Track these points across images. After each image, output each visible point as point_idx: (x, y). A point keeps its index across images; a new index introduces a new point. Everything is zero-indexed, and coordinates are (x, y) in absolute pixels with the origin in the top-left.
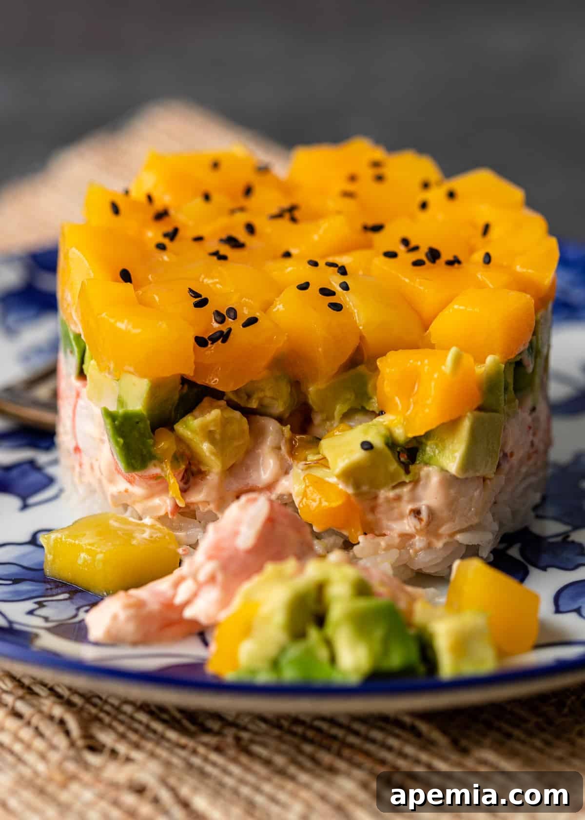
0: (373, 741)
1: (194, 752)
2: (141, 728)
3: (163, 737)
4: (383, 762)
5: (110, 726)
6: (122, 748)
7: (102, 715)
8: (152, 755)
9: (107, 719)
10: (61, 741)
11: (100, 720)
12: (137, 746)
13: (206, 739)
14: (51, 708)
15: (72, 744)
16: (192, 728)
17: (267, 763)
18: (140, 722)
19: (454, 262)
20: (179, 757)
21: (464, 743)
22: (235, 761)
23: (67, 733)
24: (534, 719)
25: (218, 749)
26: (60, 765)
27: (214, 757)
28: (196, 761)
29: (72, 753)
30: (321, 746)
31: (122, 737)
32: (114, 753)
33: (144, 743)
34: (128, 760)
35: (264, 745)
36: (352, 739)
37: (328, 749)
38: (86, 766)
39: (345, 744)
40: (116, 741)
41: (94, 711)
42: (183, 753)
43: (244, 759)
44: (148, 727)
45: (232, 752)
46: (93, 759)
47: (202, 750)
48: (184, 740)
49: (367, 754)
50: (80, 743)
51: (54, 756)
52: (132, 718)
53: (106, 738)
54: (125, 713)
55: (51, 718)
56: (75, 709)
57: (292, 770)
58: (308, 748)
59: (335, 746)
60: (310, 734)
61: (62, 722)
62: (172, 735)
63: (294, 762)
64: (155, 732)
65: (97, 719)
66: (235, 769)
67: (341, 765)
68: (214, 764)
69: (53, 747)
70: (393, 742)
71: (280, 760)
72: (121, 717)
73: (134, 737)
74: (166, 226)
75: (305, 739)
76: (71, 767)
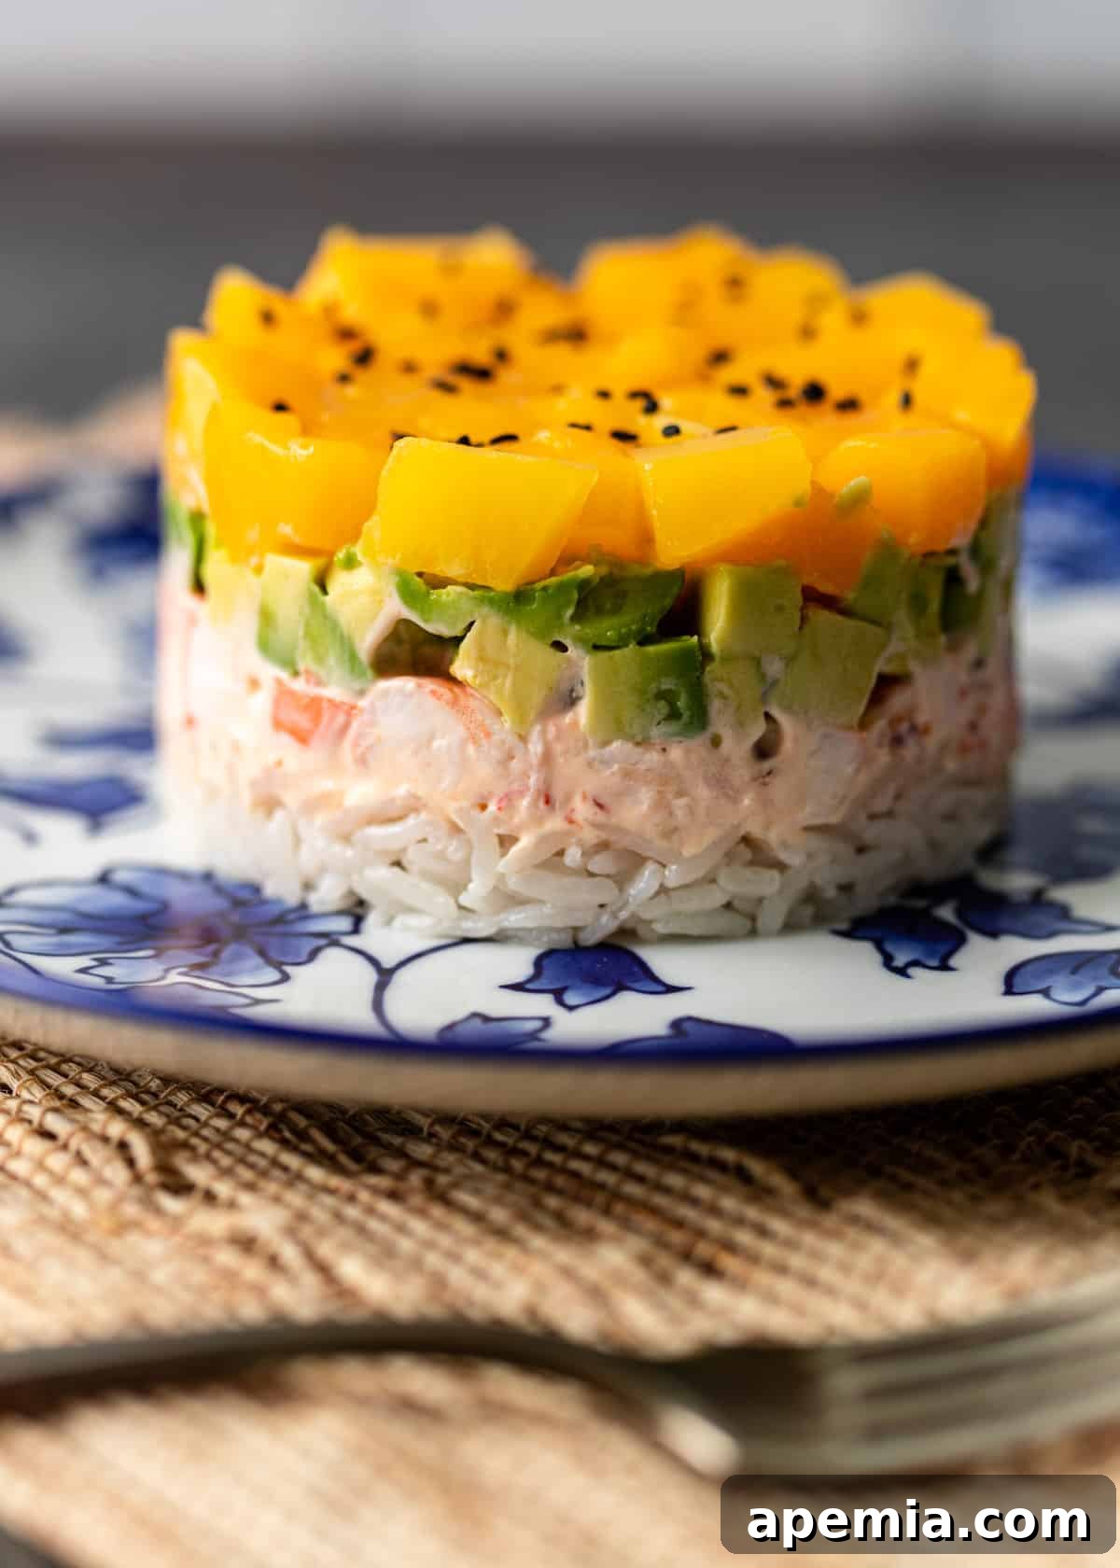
0: (667, 1190)
1: (351, 1198)
2: (262, 1163)
3: (299, 1177)
4: (679, 1224)
5: (208, 1157)
6: (223, 1189)
7: (194, 1141)
8: (277, 1200)
9: (203, 1148)
10: (117, 1173)
11: (193, 1149)
12: (250, 1187)
13: (373, 1180)
14: (105, 1126)
15: (137, 1178)
16: (352, 1166)
17: (477, 1218)
18: (262, 1155)
19: (849, 405)
20: (323, 1206)
21: (824, 1192)
22: (422, 1213)
23: (131, 1162)
24: (956, 1166)
25: (393, 1196)
26: (114, 1207)
27: (386, 1207)
28: (352, 1212)
29: (136, 1191)
30: (577, 1199)
31: (226, 1173)
32: (210, 1197)
33: (262, 1184)
34: (232, 1205)
35: (476, 1192)
36: (633, 1189)
37: (589, 1204)
38: (158, 1211)
39: (616, 1196)
40: (215, 1178)
41: (181, 1134)
42: (329, 1200)
43: (438, 1211)
44: (275, 1163)
45: (417, 1200)
46: (171, 1204)
47: (364, 1196)
48: (335, 1181)
49: (654, 1211)
50: (152, 1178)
51: (103, 1196)
52: (248, 1147)
53: (198, 1174)
54: (236, 1140)
55: (105, 1139)
56: (148, 1130)
57: (520, 1230)
58: (553, 1202)
59: (600, 1198)
60: (560, 1181)
61: (123, 1146)
62: (315, 1173)
63: (523, 1217)
64: (285, 1169)
65: (185, 1145)
66: (419, 1226)
67: (606, 1226)
68: (383, 1218)
69: (101, 1181)
70: (702, 1191)
71: (499, 1215)
72: (230, 1146)
73: (247, 1175)
74: (354, 346)
75: (550, 1188)
76: (131, 1210)
